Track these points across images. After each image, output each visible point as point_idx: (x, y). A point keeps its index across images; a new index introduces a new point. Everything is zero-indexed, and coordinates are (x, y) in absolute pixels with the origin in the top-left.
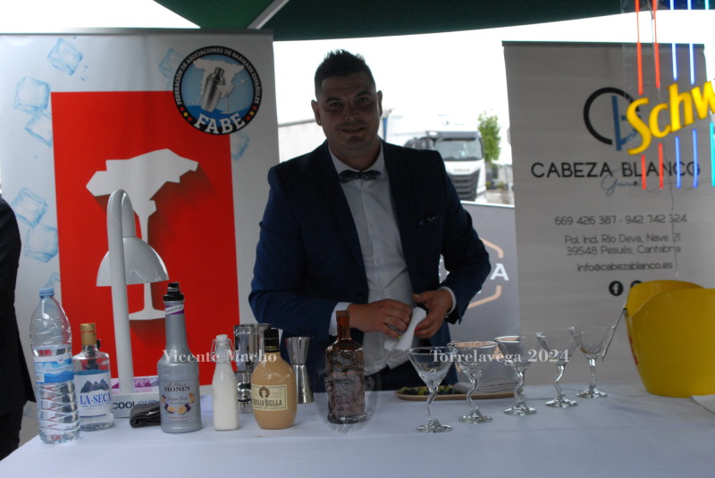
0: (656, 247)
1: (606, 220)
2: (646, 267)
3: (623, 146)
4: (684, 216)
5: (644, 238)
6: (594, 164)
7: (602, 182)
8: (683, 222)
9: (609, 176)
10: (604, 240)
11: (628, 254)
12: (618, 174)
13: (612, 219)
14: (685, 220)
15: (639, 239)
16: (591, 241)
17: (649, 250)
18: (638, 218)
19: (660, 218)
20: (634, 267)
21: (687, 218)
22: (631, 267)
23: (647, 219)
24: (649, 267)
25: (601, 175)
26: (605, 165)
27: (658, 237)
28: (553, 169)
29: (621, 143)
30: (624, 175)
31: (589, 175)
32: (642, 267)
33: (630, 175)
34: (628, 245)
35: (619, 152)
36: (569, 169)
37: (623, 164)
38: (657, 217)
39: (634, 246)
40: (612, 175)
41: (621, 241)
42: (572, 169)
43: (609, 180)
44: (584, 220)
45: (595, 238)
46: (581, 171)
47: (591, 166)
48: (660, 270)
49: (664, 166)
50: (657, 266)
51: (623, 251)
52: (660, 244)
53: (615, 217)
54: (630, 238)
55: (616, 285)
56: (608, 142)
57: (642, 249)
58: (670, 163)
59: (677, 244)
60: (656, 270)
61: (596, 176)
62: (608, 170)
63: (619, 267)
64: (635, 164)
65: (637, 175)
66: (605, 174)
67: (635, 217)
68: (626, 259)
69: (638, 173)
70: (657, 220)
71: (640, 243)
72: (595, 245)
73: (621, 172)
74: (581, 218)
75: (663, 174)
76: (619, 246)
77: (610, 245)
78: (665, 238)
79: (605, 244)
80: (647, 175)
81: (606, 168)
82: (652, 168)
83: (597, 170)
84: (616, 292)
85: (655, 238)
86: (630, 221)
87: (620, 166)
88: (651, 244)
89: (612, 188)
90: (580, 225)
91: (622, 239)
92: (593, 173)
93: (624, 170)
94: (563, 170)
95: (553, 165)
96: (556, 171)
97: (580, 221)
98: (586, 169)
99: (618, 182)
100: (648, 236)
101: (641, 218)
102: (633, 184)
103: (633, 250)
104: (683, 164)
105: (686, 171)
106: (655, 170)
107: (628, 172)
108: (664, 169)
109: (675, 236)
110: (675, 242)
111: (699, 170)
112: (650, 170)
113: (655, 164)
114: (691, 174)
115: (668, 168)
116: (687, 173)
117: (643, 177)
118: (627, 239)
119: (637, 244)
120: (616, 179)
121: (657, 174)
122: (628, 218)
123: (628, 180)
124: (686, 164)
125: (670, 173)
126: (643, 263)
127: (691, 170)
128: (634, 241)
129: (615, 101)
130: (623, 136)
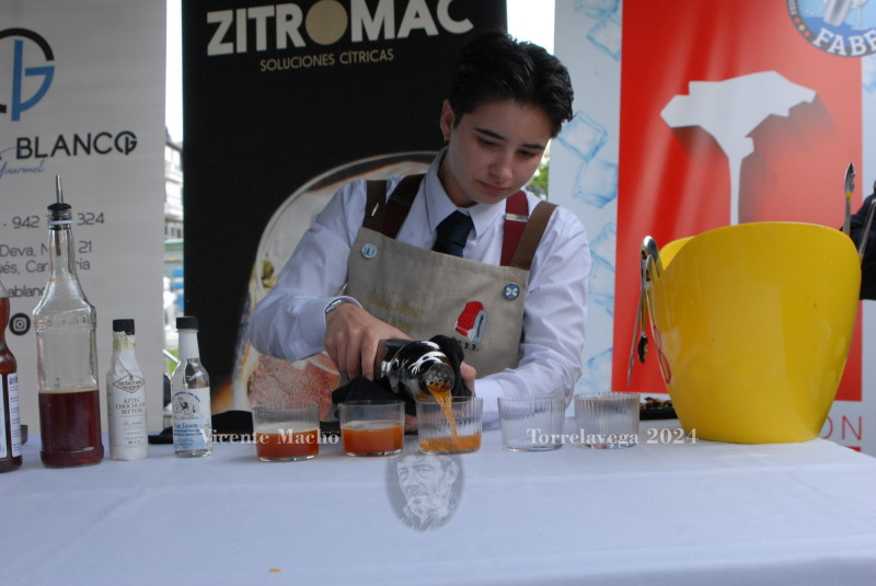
2: (37, 290)
3: (23, 115)
4: (102, 215)
5: (37, 250)
8: (99, 224)
11: (10, 274)
12: (9, 156)
14: (102, 221)
15: (30, 251)
17: (42, 268)
18: (32, 220)
20: (19, 293)
21: (105, 218)
22: (14, 293)
23: (44, 222)
29: (19, 108)
30: (19, 156)
32: (32, 292)
33: (29, 155)
34: (11, 260)
35: (16, 123)
37: (19, 140)
39: (20, 261)
49: (77, 138)
51: (3, 269)
54: (18, 250)
56: (2, 109)
57: (32, 266)
58: (89, 136)
59: (85, 257)
64: (37, 139)
65: (37, 156)
67: (28, 219)
69: (40, 152)
71: (32, 258)
73: (15, 151)
75: (75, 153)
80: (53, 154)
82: (61, 144)
86: (19, 223)
87: (15, 144)
91: (5, 251)
93: (19, 148)
99: (8, 167)
100: (43, 245)
101: (36, 219)
102: (31, 170)
103: (19, 269)
104: (110, 136)
105: (112, 145)
106: (65, 147)
107: (25, 152)
108: (79, 145)
109: (84, 245)
110: (82, 255)
111: (134, 143)
112: (57, 147)
113: (65, 138)
114: (120, 150)
115: (86, 144)
116: (115, 150)
117: (46, 159)
118: (12, 252)
119: (26, 258)
120: (6, 164)
121: (68, 153)
122: (17, 221)
123: (23, 163)
124: (115, 135)
125: (88, 151)
126: (32, 288)
127: (122, 143)
128: (22, 254)
129: (19, 48)
130: (25, 98)
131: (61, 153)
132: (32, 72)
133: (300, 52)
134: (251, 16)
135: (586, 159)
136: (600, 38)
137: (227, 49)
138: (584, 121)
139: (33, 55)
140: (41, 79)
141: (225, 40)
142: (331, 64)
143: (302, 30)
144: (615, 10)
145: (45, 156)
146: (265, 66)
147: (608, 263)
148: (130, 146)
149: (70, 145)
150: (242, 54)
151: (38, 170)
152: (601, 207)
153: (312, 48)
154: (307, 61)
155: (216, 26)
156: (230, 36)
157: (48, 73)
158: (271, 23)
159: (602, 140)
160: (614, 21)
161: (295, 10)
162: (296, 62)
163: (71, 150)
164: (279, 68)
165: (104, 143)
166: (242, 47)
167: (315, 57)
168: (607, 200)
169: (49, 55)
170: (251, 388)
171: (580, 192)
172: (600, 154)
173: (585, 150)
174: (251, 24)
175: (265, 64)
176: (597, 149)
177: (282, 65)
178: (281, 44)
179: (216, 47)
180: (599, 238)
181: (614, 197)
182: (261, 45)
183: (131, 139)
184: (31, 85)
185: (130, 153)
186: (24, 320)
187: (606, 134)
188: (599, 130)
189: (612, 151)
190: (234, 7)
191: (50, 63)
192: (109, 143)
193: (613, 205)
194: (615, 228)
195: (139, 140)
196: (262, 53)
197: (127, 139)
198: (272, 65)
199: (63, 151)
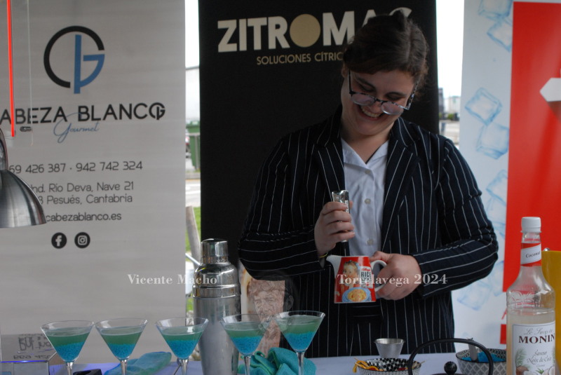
0: (106, 197)
1: (55, 168)
2: (94, 217)
3: (82, 89)
4: (141, 163)
5: (94, 187)
6: (49, 109)
7: (55, 127)
8: (138, 169)
9: (64, 121)
10: (50, 188)
11: (75, 204)
12: (73, 119)
13: (61, 167)
14: (141, 167)
15: (89, 188)
16: (38, 190)
17: (98, 200)
18: (90, 166)
19: (113, 165)
20: (81, 218)
21: (143, 165)
22: (78, 218)
23: (99, 167)
24: (97, 218)
25: (55, 121)
26: (60, 109)
27: (108, 186)
28: (6, 116)
29: (79, 85)
30: (80, 119)
31: (43, 121)
32: (91, 218)
33: (87, 119)
34: (76, 194)
35: (77, 95)
36: (22, 116)
37: (80, 108)
38: (110, 163)
39: (82, 195)
40: (66, 120)
41: (68, 191)
42: (26, 115)
43: (62, 125)
44: (33, 168)
45: (43, 188)
46: (35, 117)
47: (46, 111)
48: (108, 220)
49: (122, 107)
50: (105, 217)
51: (70, 201)
52: (110, 193)
53: (65, 164)
54: (80, 187)
55: (60, 237)
56: (67, 85)
57: (91, 199)
58: (131, 105)
59: (129, 193)
60: (103, 220)
61: (50, 121)
62: (63, 115)
63: (64, 218)
64: (93, 107)
65: (93, 119)
66: (59, 119)
67: (87, 164)
68: (73, 210)
69: (95, 117)
70: (110, 167)
71: (90, 193)
72: (42, 194)
73: (77, 116)
74: (30, 166)
75: (121, 118)
76: (66, 195)
77: (57, 195)
78: (117, 187)
79: (52, 193)
80: (105, 118)
81: (61, 113)
82: (110, 111)
83: (51, 116)
84: (58, 245)
85: (106, 187)
86: (80, 168)
87: (77, 111)
88: (102, 193)
89: (66, 133)
90: (29, 173)
91: (71, 187)
92: (46, 119)
93: (80, 113)
94: (17, 116)
95: (6, 112)
96: (8, 118)
97: (29, 170)
98: (41, 114)
99: (71, 128)
100: (98, 184)
101: (93, 165)
102: (89, 130)
103: (81, 200)
104: (146, 106)
105: (148, 113)
106: (113, 113)
107: (84, 116)
108: (123, 112)
109: (128, 184)
110: (127, 192)
111: (163, 112)
112: (107, 113)
113: (114, 107)
114: (154, 117)
115: (128, 111)
116: (149, 116)
117: (100, 122)
118: (76, 188)
119: (86, 193)
120: (71, 124)
121: (116, 118)
122: (79, 166)
123: (83, 124)
124: (149, 106)
125: (130, 116)
126: (91, 214)
127: (154, 111)
128: (83, 190)
129: (78, 40)
130: (83, 77)
131: (110, 117)
132: (88, 58)
133: (286, 51)
134: (250, 25)
135: (486, 123)
136: (497, 34)
137: (233, 48)
138: (485, 96)
139: (89, 46)
140: (94, 64)
141: (231, 42)
142: (308, 61)
143: (287, 36)
144: (508, 14)
145: (99, 119)
146: (260, 61)
147: (501, 199)
148: (160, 113)
149: (117, 113)
150: (243, 52)
151: (94, 130)
152: (496, 159)
153: (294, 49)
154: (291, 59)
155: (225, 30)
156: (235, 39)
157: (101, 59)
158: (265, 30)
159: (497, 109)
160: (507, 22)
161: (281, 21)
162: (283, 59)
163: (118, 116)
164: (271, 63)
165: (141, 111)
166: (243, 47)
167: (296, 56)
168: (502, 153)
169: (101, 47)
170: (250, 290)
171: (481, 147)
172: (496, 120)
173: (485, 116)
174: (250, 31)
175: (260, 59)
176: (494, 116)
177: (272, 61)
178: (272, 45)
179: (225, 46)
180: (495, 181)
181: (506, 151)
182: (257, 45)
183: (161, 108)
184: (88, 68)
185: (160, 119)
186: (86, 237)
187: (500, 105)
188: (496, 103)
189: (505, 118)
190: (237, 17)
191: (101, 52)
192: (146, 111)
193: (505, 158)
194: (506, 174)
195: (166, 109)
196: (257, 51)
197: (158, 108)
198: (265, 60)
199: (112, 116)
